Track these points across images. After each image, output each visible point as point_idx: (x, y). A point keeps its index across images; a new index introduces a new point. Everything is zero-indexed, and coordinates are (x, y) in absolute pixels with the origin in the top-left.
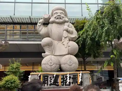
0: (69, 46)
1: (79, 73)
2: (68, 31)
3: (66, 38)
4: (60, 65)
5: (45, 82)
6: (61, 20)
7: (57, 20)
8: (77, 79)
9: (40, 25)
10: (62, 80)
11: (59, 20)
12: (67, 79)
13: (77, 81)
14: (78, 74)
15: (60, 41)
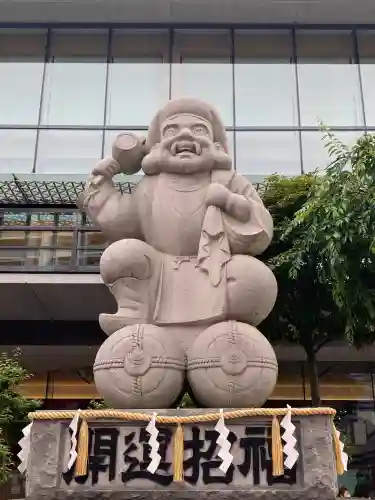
0: (228, 280)
1: (281, 417)
2: (228, 207)
3: (214, 238)
4: (186, 372)
5: (103, 459)
6: (194, 160)
7: (177, 160)
8: (266, 447)
9: (99, 184)
10: (190, 454)
11: (184, 157)
12: (214, 447)
13: (268, 458)
14: (275, 421)
15: (187, 258)
